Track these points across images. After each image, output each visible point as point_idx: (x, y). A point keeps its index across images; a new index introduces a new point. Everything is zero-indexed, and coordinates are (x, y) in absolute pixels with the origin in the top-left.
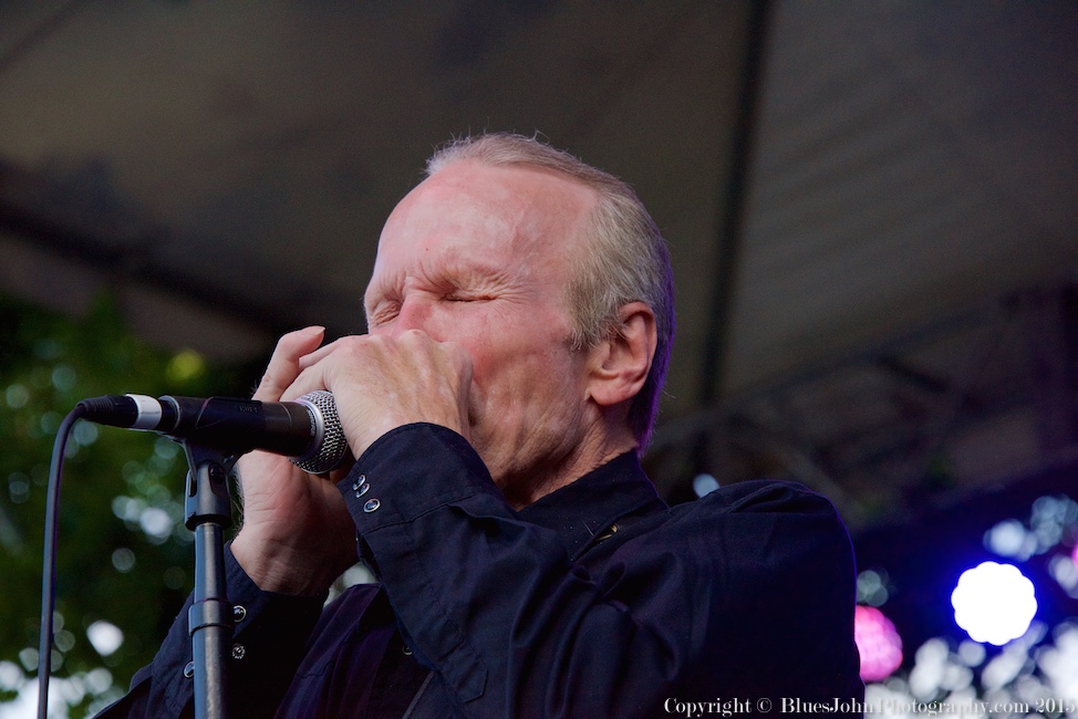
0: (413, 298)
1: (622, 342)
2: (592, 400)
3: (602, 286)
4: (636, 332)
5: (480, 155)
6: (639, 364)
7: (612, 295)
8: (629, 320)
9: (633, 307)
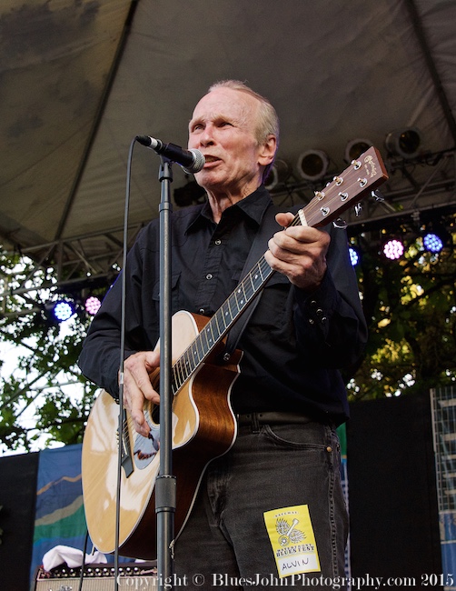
0: (209, 125)
1: (267, 146)
2: (259, 164)
3: (264, 129)
4: (271, 144)
5: (228, 86)
6: (272, 154)
7: (267, 132)
8: (270, 140)
9: (271, 136)
